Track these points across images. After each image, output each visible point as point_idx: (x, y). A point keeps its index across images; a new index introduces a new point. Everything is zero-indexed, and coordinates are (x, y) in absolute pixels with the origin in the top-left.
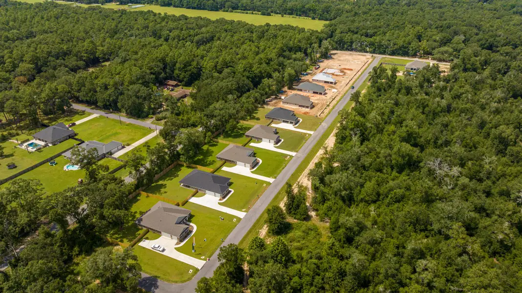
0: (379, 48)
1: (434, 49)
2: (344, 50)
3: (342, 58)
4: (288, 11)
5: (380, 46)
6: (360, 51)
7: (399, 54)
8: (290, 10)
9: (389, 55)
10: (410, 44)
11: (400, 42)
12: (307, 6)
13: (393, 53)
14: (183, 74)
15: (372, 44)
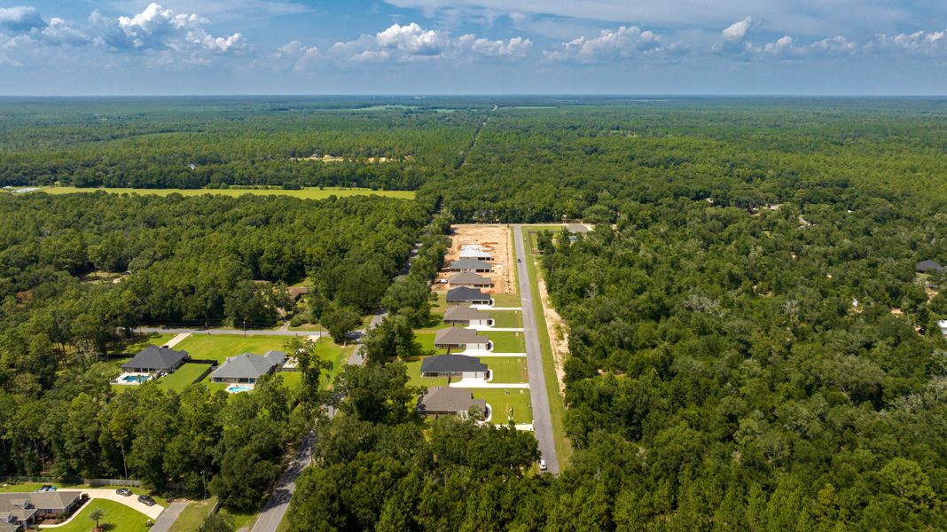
0: (513, 216)
1: (583, 209)
2: (463, 223)
3: (468, 233)
4: (327, 181)
5: (513, 212)
6: (487, 222)
7: (540, 221)
8: (330, 179)
9: (528, 223)
10: (552, 206)
11: (540, 206)
12: (359, 171)
13: (532, 221)
14: (278, 267)
15: (500, 212)
